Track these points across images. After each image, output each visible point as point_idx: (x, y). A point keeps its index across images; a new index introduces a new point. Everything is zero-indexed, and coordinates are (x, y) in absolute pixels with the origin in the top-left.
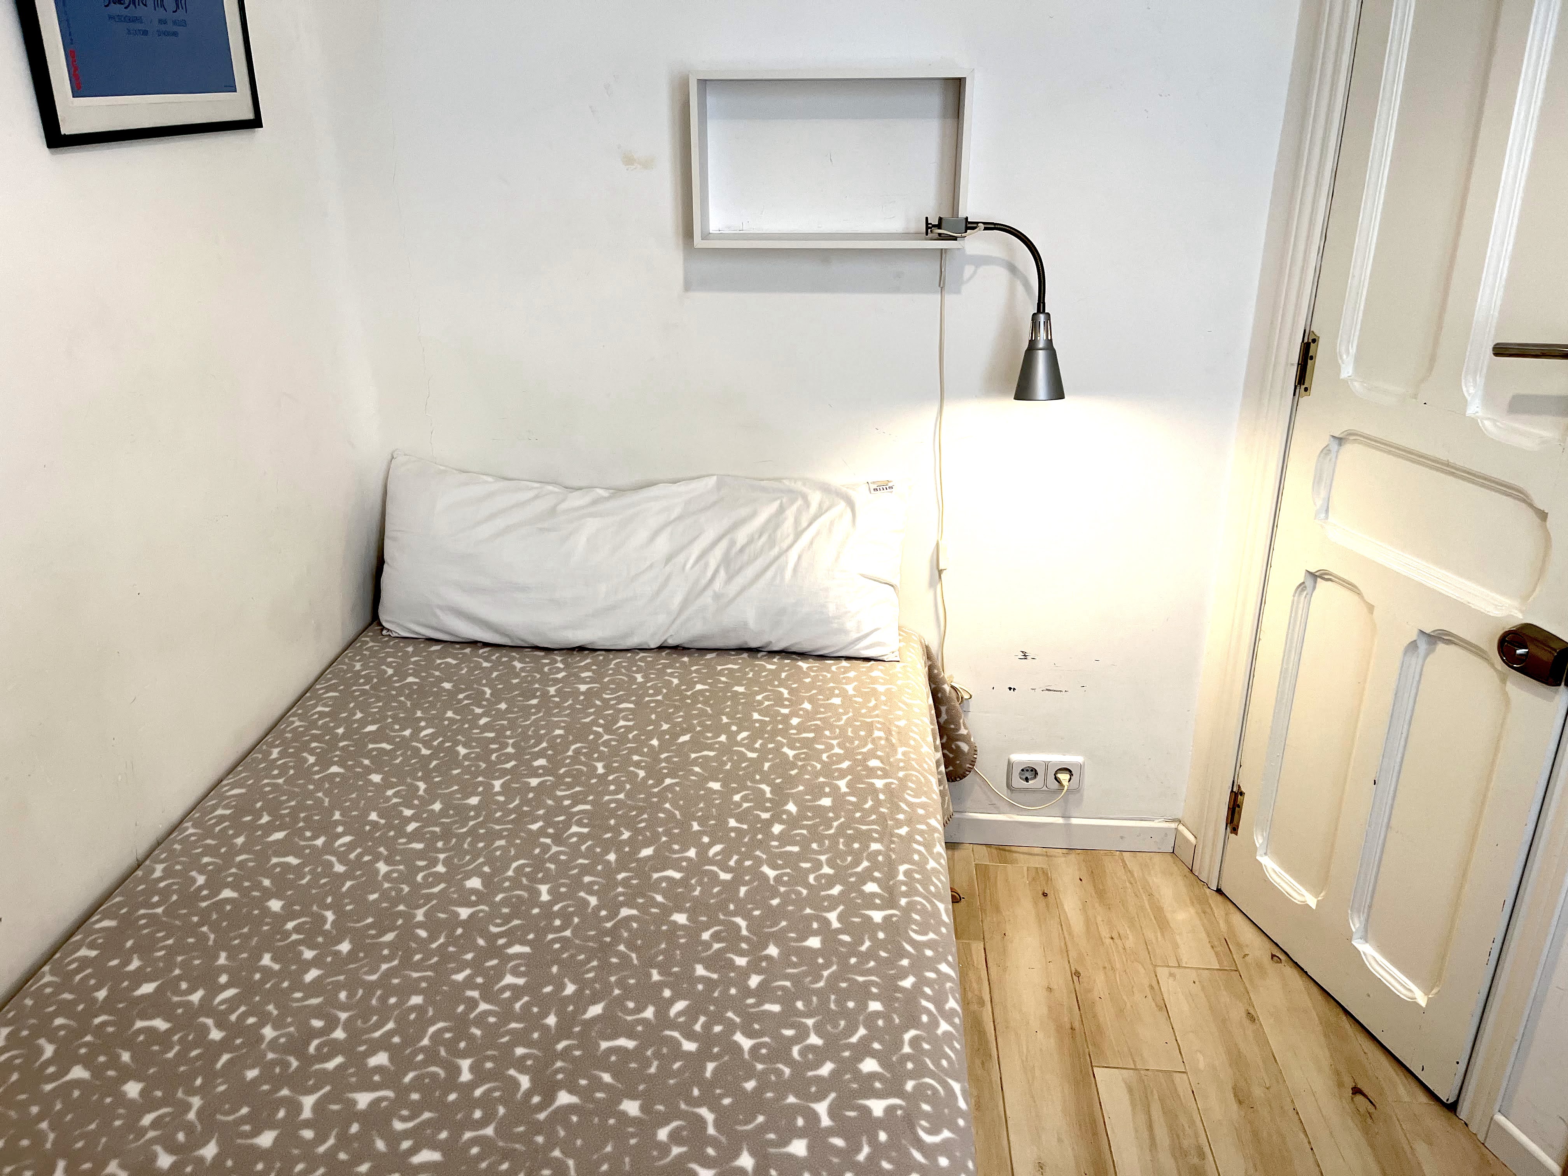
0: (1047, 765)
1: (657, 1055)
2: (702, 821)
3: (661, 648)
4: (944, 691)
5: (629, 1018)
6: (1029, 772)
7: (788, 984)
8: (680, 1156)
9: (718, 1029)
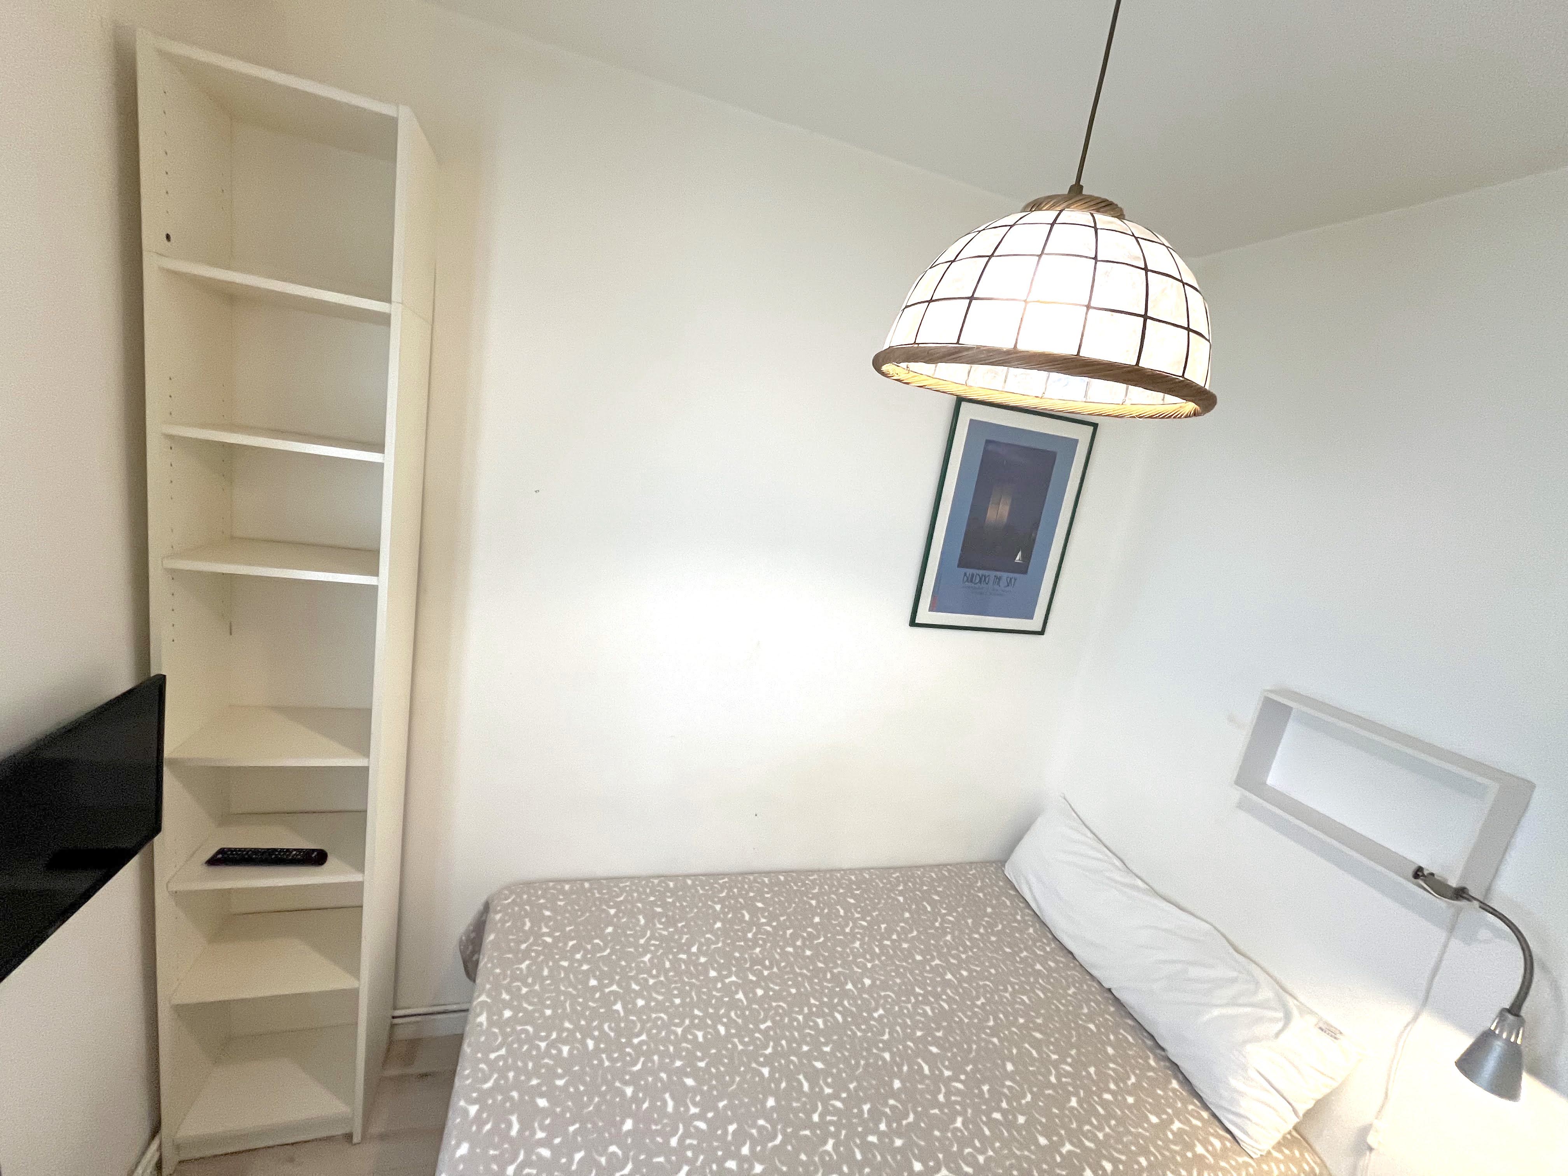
1: (805, 1104)
2: (975, 1070)
3: (1109, 992)
5: (821, 1082)
7: (879, 1158)
8: (752, 1135)
9: (832, 1129)
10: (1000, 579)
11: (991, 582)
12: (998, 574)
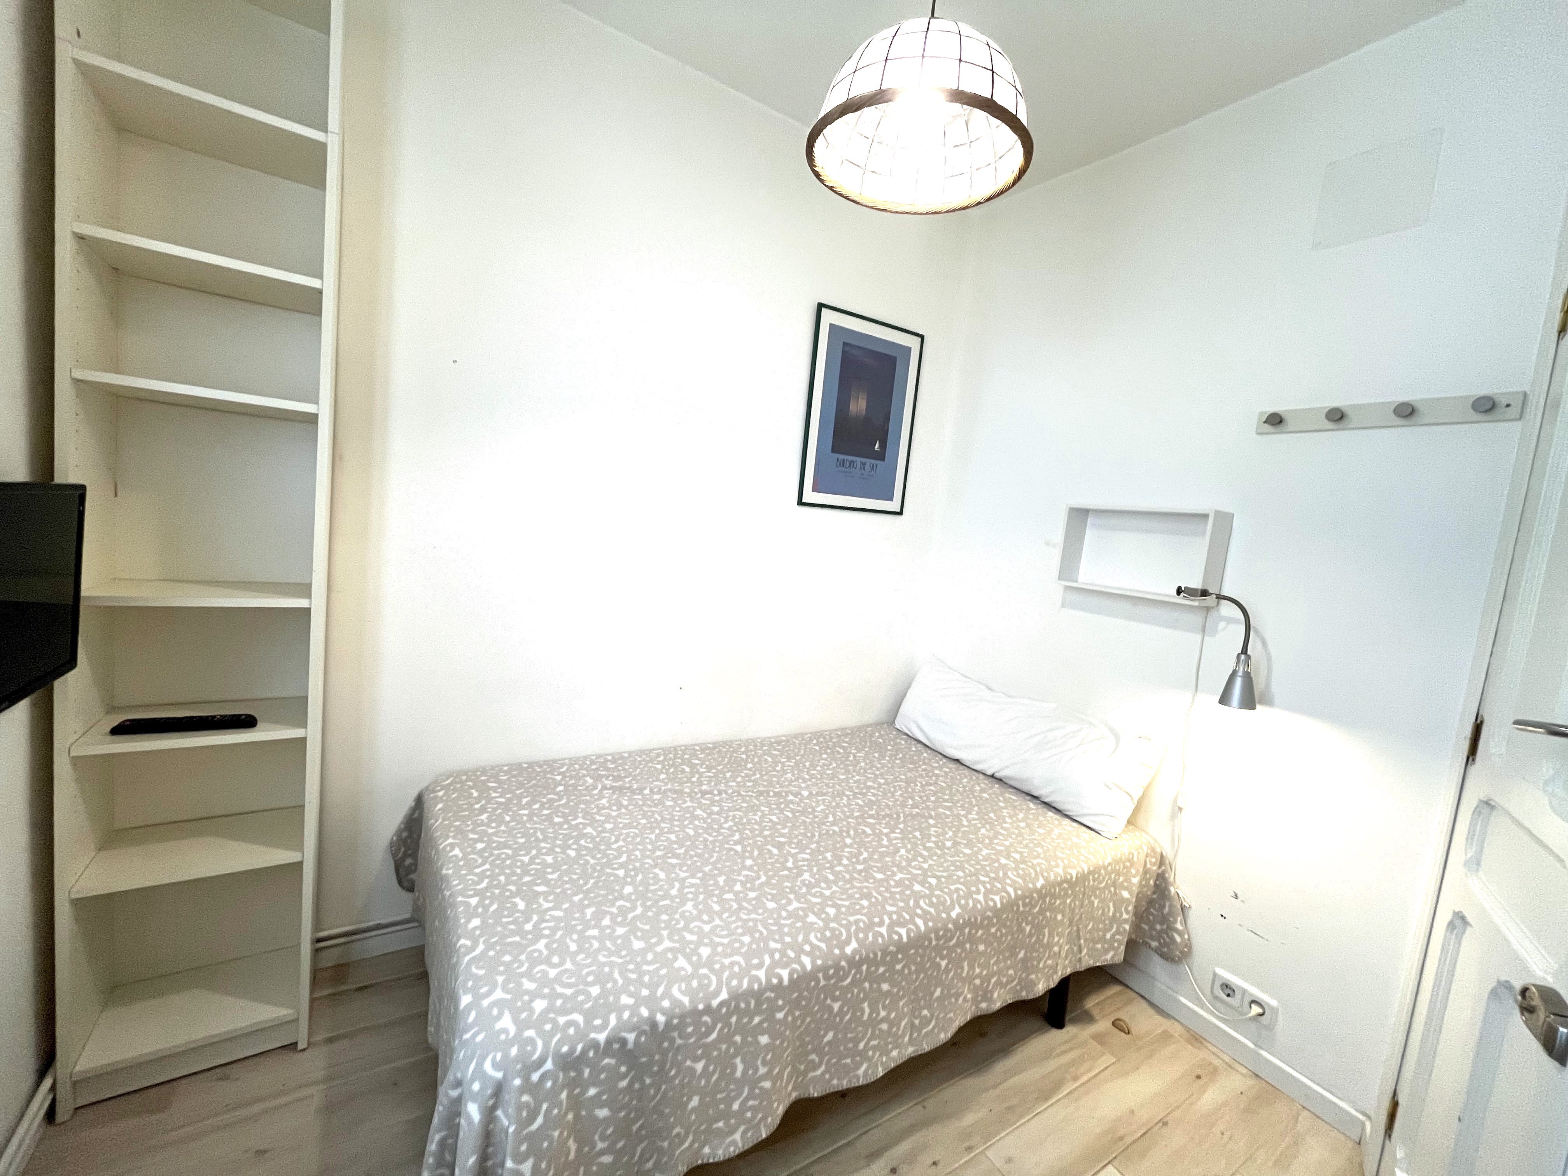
0: (1244, 991)
3: (992, 776)
4: (1169, 891)
6: (1228, 989)
10: (864, 464)
11: (858, 468)
12: (863, 460)
